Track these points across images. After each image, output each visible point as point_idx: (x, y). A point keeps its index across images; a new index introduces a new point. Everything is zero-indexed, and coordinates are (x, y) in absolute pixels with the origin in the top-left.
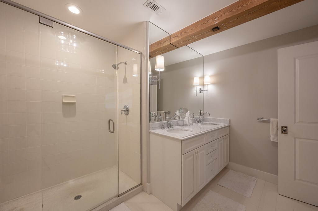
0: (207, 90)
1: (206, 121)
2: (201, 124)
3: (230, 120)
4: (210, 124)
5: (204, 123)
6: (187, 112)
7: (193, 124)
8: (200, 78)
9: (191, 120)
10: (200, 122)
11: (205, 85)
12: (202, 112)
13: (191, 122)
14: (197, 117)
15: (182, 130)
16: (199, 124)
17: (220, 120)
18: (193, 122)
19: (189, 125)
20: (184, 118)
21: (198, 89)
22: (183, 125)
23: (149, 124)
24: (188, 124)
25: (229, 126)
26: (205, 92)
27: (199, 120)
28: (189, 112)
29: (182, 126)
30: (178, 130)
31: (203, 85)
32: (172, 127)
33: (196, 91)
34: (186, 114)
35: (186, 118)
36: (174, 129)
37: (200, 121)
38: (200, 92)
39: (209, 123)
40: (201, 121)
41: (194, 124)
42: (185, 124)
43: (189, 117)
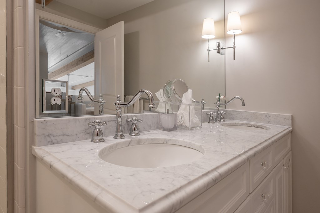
0: (234, 47)
1: (232, 118)
2: (222, 125)
3: (292, 116)
4: (242, 125)
5: (227, 122)
6: (187, 91)
7: (203, 124)
8: (216, 22)
9: (196, 113)
10: (220, 121)
11: (230, 36)
12: (222, 97)
13: (196, 120)
14: (211, 109)
15: (166, 143)
16: (218, 124)
17: (266, 116)
18: (203, 121)
19: (192, 129)
20: (178, 108)
21: (213, 45)
22: (175, 128)
23: (33, 123)
24: (188, 124)
25: (291, 132)
26: (229, 53)
27: (218, 115)
28: (190, 91)
29: (170, 130)
30: (154, 142)
31: (225, 37)
32: (137, 134)
33: (209, 51)
34: (182, 97)
35: (182, 107)
36: (139, 142)
37: (218, 118)
38: (218, 52)
39: (241, 122)
40: (221, 118)
41: (206, 125)
42: (181, 125)
43: (190, 105)
